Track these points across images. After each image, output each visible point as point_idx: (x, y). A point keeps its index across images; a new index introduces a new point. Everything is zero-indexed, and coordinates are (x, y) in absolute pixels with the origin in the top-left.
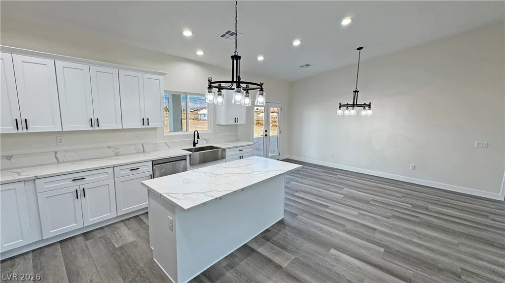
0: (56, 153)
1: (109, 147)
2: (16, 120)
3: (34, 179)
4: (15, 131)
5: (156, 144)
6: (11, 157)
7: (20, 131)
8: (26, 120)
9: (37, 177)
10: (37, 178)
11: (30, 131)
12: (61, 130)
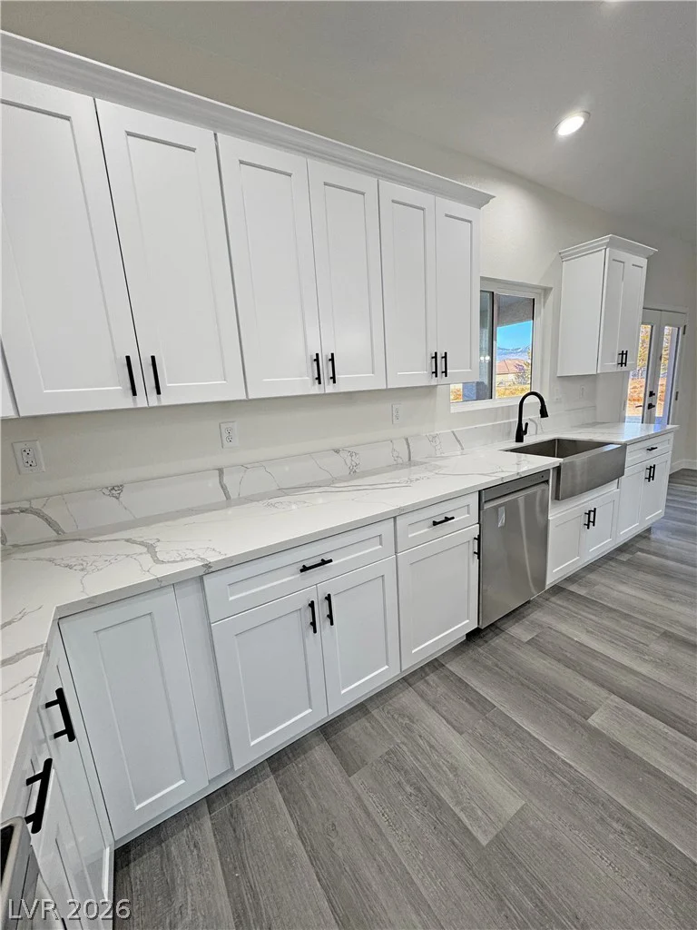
0: (221, 471)
1: (337, 451)
2: (128, 358)
3: (201, 578)
4: (126, 402)
5: (434, 437)
6: (121, 487)
7: (141, 401)
8: (153, 358)
9: (207, 566)
10: (209, 569)
11: (166, 399)
12: (244, 397)
